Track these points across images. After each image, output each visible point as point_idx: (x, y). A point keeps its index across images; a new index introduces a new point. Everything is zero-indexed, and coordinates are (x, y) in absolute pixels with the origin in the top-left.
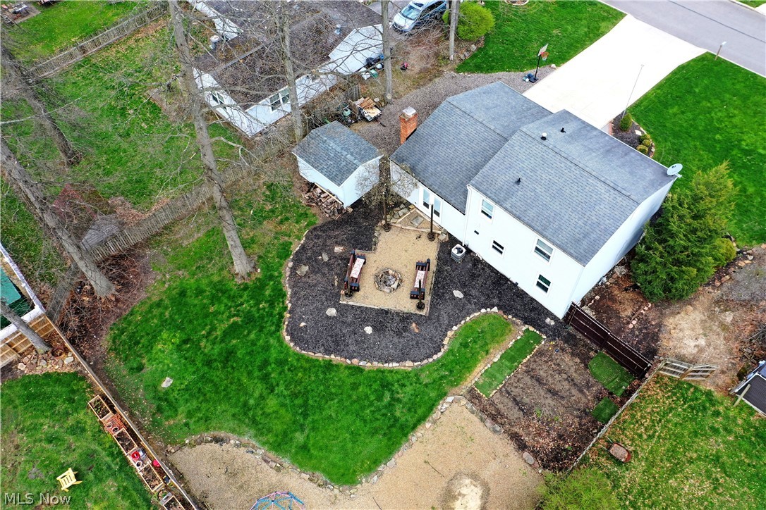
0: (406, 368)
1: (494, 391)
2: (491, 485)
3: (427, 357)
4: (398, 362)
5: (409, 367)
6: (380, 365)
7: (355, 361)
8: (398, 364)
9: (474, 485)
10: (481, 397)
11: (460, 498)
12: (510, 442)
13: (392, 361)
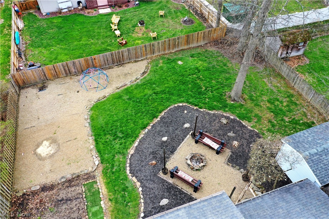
0: (131, 149)
1: (84, 190)
2: (41, 162)
3: (130, 164)
4: (136, 147)
5: (130, 152)
6: (140, 138)
7: (149, 128)
8: (135, 146)
9: (48, 154)
10: (86, 181)
11: (48, 146)
12: (51, 183)
13: (139, 144)
